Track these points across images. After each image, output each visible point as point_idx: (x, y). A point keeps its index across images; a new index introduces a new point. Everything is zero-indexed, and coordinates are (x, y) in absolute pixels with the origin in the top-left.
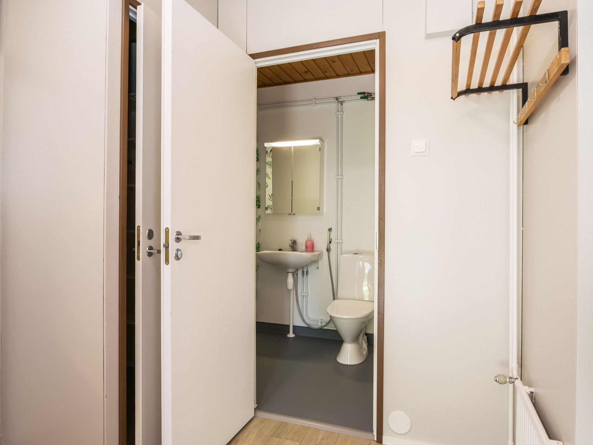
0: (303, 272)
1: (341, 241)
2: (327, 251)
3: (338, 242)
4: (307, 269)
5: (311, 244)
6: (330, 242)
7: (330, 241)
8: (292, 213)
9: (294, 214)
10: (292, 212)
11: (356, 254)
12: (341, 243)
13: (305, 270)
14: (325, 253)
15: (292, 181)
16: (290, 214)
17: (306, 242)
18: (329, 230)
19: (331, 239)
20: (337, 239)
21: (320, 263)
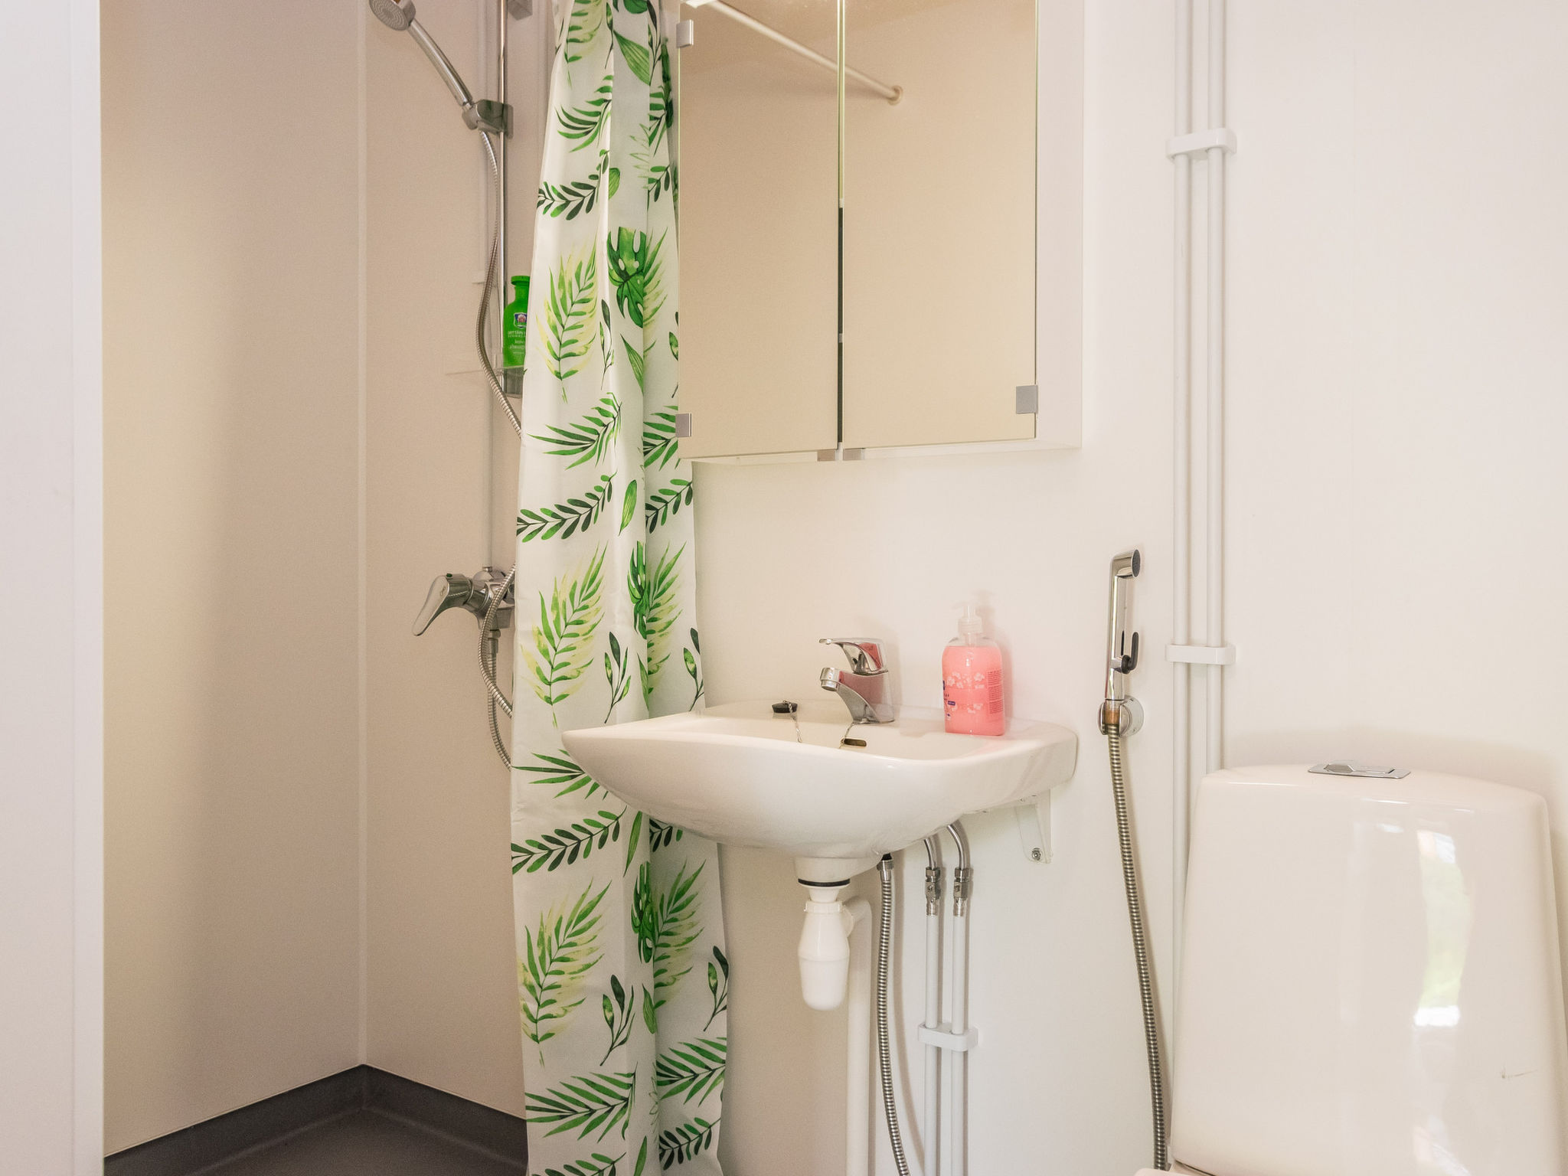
0: (935, 877)
1: (1216, 656)
2: (1106, 731)
3: (1188, 665)
4: (964, 850)
5: (979, 677)
6: (1126, 659)
7: (1128, 652)
8: (843, 445)
9: (853, 454)
10: (840, 439)
11: (1338, 770)
12: (1214, 674)
13: (951, 861)
14: (1095, 746)
15: (840, 210)
16: (825, 455)
17: (949, 656)
18: (1117, 563)
19: (1135, 636)
20: (1181, 638)
21: (1057, 813)
